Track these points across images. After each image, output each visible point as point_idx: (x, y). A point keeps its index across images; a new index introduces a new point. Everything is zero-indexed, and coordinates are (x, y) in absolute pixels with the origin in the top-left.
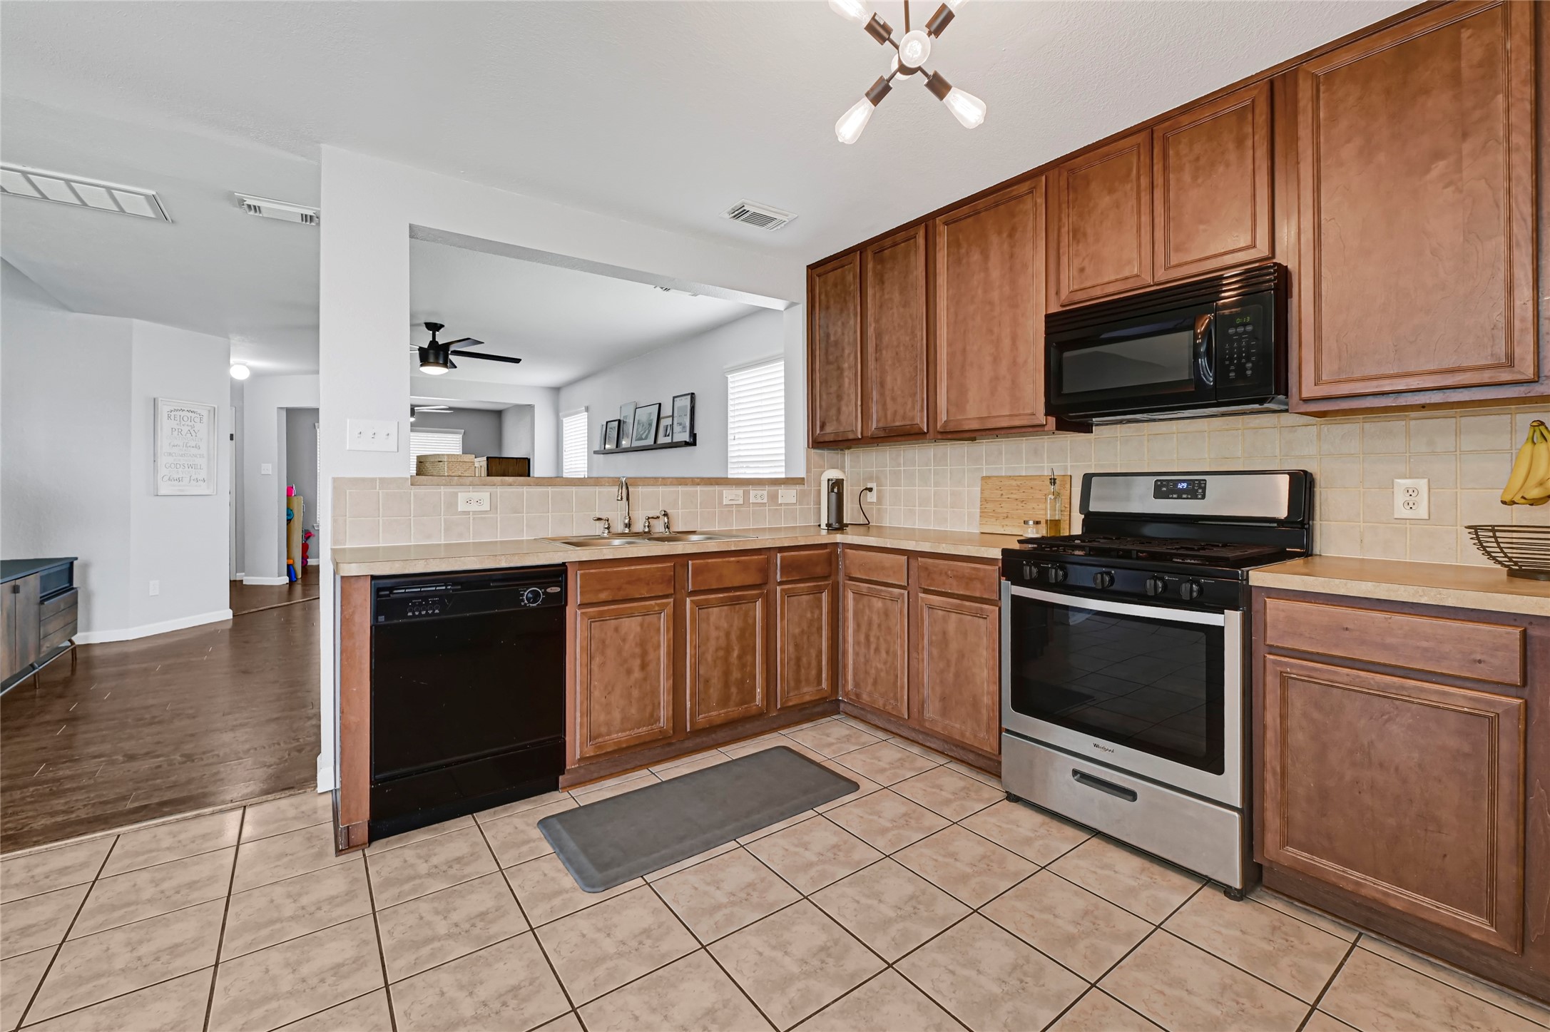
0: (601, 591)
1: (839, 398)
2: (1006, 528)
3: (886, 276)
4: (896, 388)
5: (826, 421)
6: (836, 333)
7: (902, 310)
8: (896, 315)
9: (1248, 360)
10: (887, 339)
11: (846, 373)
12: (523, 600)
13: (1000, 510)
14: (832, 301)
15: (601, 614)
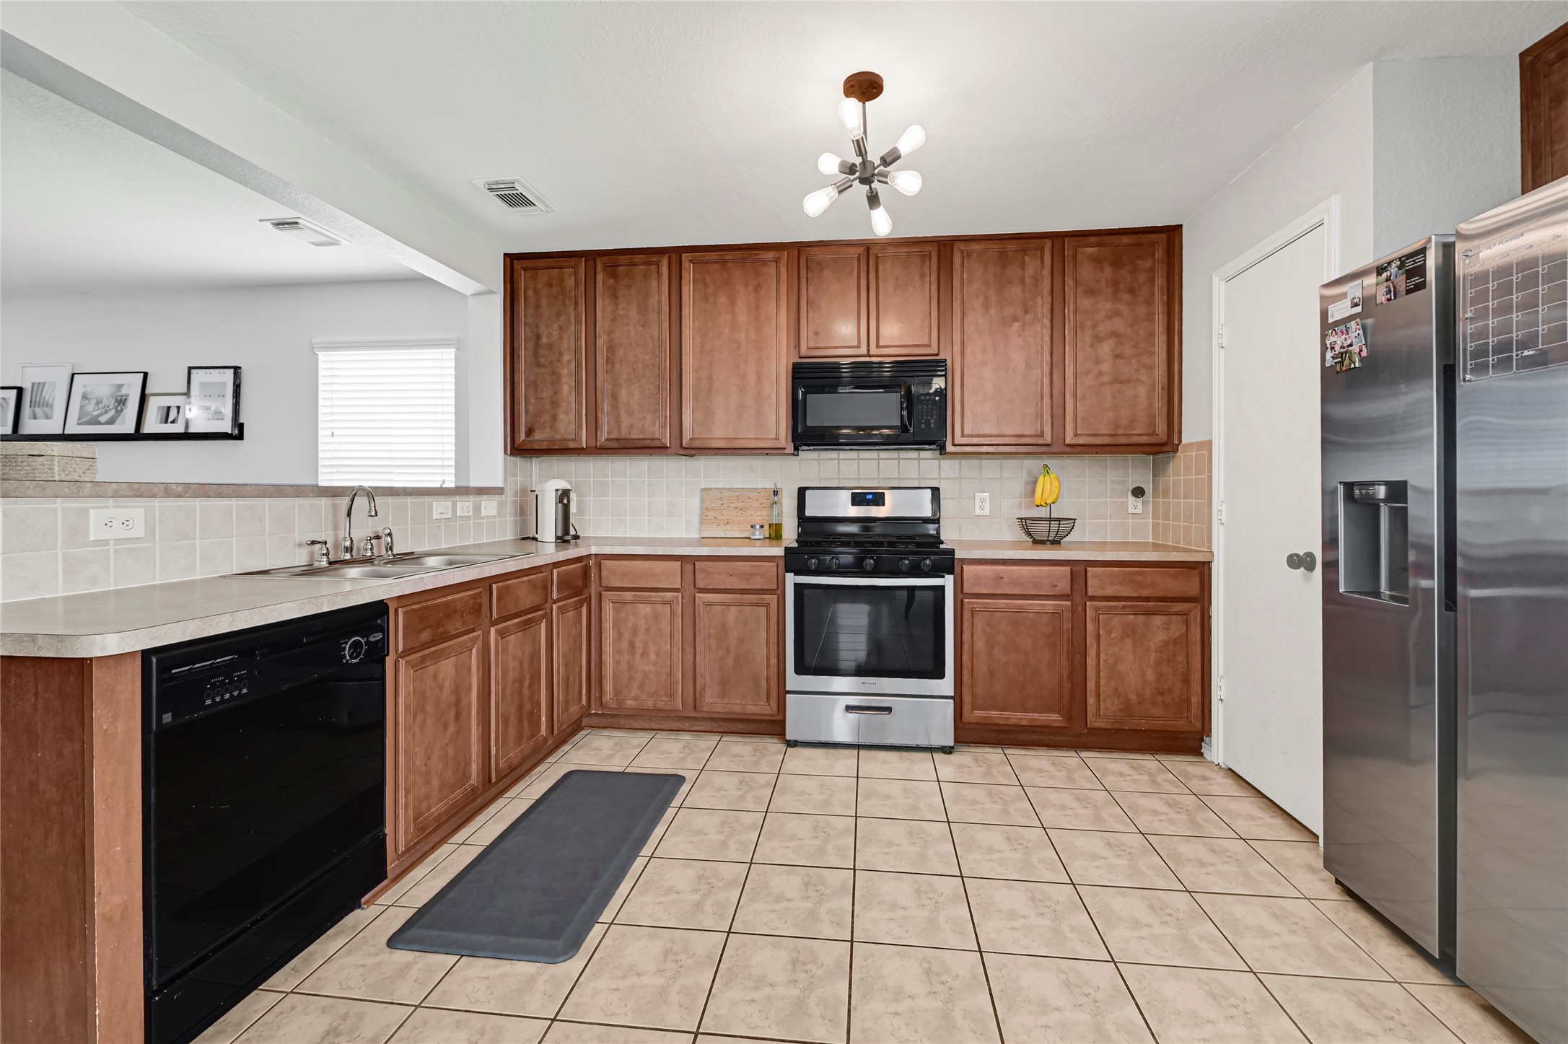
0: (421, 631)
1: (555, 404)
2: (726, 532)
3: (620, 293)
4: (631, 403)
5: (535, 427)
6: (550, 335)
7: (640, 329)
8: (633, 333)
9: (932, 418)
10: (621, 352)
11: (564, 380)
12: (344, 656)
13: (720, 517)
14: (544, 302)
15: (424, 659)
